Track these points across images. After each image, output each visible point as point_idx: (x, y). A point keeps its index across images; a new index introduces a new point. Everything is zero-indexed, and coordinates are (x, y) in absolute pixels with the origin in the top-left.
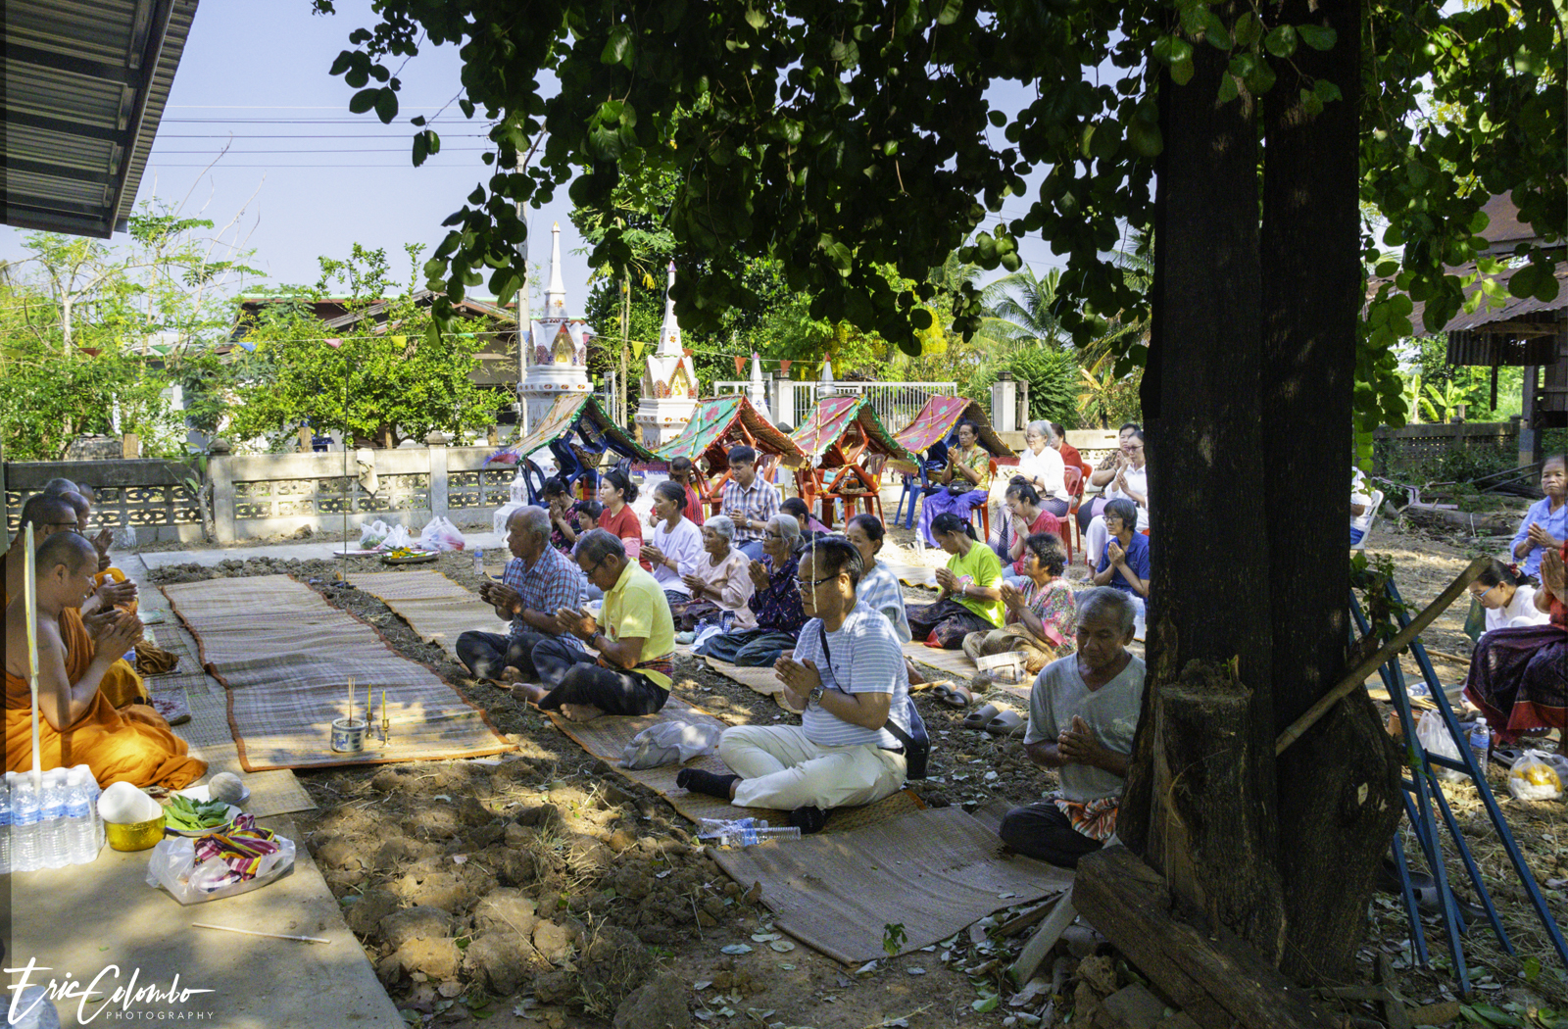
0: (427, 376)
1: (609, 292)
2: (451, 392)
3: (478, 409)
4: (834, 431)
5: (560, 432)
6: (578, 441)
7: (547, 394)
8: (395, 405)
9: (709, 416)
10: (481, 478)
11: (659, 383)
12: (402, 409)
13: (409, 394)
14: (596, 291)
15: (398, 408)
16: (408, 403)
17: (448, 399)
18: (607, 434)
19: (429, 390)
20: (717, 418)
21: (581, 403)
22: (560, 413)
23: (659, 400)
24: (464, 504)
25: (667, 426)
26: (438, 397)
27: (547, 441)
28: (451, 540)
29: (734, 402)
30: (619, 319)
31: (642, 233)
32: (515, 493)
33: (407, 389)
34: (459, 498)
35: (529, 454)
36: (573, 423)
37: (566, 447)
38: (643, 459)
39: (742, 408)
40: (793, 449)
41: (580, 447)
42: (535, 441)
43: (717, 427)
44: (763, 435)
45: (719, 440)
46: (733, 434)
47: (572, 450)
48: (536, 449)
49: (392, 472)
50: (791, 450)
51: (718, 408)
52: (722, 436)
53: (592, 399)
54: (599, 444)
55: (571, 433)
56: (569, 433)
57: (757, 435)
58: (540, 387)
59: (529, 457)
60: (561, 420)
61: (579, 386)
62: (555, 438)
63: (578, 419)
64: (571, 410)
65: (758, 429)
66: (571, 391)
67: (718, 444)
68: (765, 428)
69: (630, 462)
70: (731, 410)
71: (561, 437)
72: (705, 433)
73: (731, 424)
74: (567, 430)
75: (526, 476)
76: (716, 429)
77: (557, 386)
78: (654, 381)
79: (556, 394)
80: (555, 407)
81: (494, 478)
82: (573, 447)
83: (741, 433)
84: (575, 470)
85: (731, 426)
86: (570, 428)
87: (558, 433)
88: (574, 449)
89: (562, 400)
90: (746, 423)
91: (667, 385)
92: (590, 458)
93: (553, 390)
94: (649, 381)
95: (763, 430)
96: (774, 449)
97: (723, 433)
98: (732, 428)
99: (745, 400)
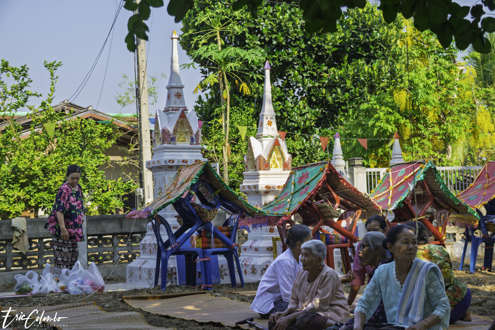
1: (211, 102)
2: (85, 180)
3: (107, 195)
4: (404, 191)
5: (182, 191)
6: (198, 201)
7: (170, 167)
8: (39, 191)
9: (301, 179)
10: (115, 240)
11: (260, 157)
12: (45, 195)
13: (50, 182)
14: (200, 101)
15: (41, 194)
16: (48, 189)
18: (219, 194)
20: (308, 180)
22: (181, 179)
23: (261, 172)
24: (100, 262)
25: (267, 193)
27: (172, 199)
28: (93, 285)
29: (321, 167)
30: (221, 121)
31: (238, 50)
32: (144, 248)
33: (49, 179)
34: (96, 257)
35: (159, 210)
36: (193, 185)
37: (187, 206)
38: (249, 214)
39: (328, 172)
40: (370, 206)
41: (198, 205)
42: (162, 200)
43: (308, 188)
44: (345, 195)
45: (310, 199)
46: (320, 195)
47: (191, 208)
48: (164, 206)
49: (41, 236)
50: (368, 206)
51: (308, 173)
52: (312, 195)
53: (208, 166)
54: (213, 202)
55: (191, 193)
56: (190, 194)
57: (340, 194)
58: (165, 162)
59: (158, 213)
60: (183, 184)
61: (196, 161)
62: (179, 197)
63: (197, 181)
64: (191, 175)
65: (341, 190)
66: (189, 163)
67: (310, 201)
68: (347, 188)
69: (239, 218)
70: (319, 174)
71: (183, 197)
72: (298, 194)
73: (319, 185)
74: (188, 191)
75: (156, 229)
76: (307, 189)
77: (179, 161)
78: (256, 156)
79: (178, 167)
80: (178, 175)
81: (126, 240)
82: (193, 205)
83: (328, 193)
84: (195, 224)
85: (319, 187)
86: (191, 189)
87: (181, 193)
88: (193, 207)
89: (183, 170)
90: (332, 184)
91: (266, 160)
92: (206, 214)
93: (175, 163)
94: (251, 157)
95: (345, 190)
96: (355, 205)
97: (313, 193)
98: (320, 189)
99: (330, 165)
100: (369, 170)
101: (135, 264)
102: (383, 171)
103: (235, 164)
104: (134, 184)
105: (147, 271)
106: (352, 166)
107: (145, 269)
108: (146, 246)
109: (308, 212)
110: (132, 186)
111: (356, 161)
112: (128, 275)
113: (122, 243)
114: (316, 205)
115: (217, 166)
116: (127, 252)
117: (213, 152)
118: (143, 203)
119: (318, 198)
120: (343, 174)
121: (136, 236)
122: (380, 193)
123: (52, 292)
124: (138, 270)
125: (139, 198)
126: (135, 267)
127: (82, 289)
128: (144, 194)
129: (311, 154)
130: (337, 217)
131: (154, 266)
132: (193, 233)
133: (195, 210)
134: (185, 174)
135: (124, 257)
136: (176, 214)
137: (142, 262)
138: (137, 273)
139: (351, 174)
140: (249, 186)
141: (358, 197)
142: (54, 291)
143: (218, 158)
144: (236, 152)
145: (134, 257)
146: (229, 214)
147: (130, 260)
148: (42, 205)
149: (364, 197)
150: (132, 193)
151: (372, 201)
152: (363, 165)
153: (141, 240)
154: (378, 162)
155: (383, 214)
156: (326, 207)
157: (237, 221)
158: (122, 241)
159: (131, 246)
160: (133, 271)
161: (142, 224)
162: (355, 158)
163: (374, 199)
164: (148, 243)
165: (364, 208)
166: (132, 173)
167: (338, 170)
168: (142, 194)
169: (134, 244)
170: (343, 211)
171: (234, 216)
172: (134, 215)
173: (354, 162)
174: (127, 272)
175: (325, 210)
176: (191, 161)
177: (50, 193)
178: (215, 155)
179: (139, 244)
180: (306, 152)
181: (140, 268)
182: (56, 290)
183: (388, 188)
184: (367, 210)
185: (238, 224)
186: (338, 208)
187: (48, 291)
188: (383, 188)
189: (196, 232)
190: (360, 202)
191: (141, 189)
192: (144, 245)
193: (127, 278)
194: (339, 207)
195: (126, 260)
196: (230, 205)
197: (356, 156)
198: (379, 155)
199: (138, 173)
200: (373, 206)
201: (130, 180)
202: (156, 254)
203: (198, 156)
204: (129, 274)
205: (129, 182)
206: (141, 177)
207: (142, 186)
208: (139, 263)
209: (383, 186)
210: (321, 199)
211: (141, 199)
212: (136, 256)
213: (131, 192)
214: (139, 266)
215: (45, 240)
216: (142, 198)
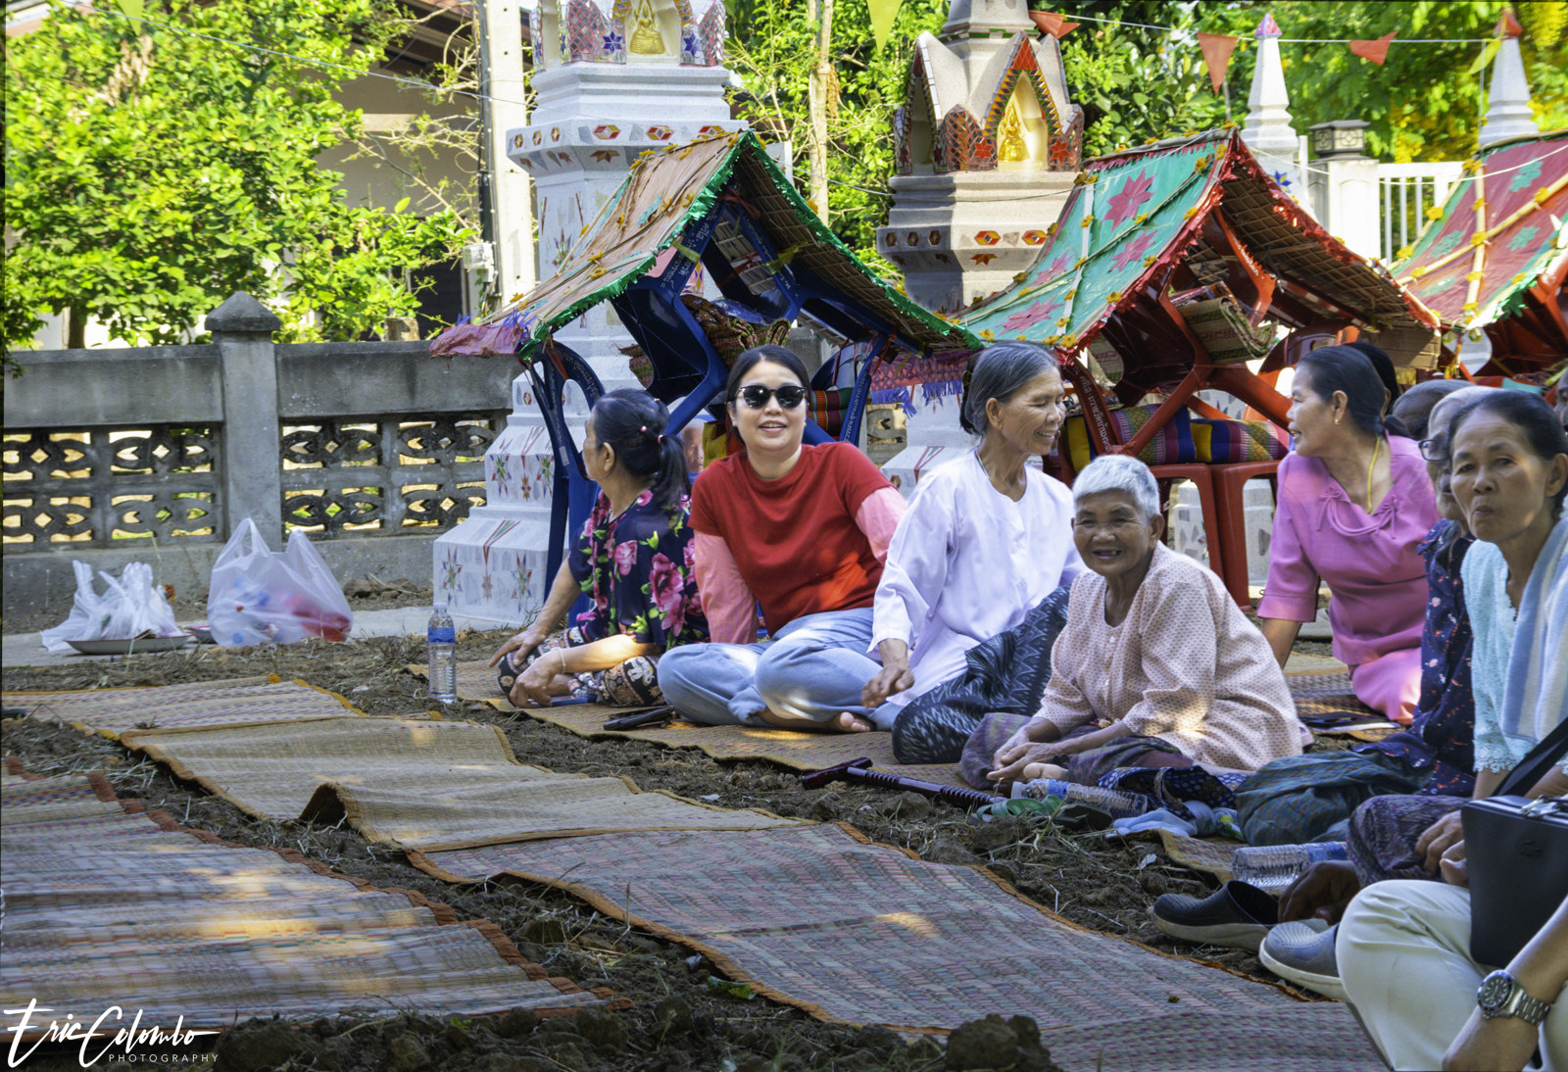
0: (186, 154)
2: (266, 207)
3: (352, 267)
5: (652, 251)
6: (709, 290)
7: (604, 156)
8: (86, 245)
9: (1118, 207)
10: (386, 443)
11: (957, 115)
12: (109, 261)
13: (130, 212)
15: (95, 257)
16: (120, 240)
17: (258, 231)
18: (797, 262)
19: (198, 201)
20: (1147, 209)
21: (715, 164)
22: (646, 203)
23: (959, 177)
24: (332, 525)
25: (983, 259)
26: (224, 222)
27: (612, 282)
28: (304, 612)
29: (1200, 155)
32: (501, 473)
33: (125, 199)
34: (317, 506)
35: (557, 324)
36: (691, 227)
37: (670, 308)
38: (914, 344)
39: (1229, 175)
40: (1394, 310)
41: (713, 305)
42: (573, 285)
43: (1146, 239)
44: (1294, 267)
45: (1153, 282)
46: (1195, 267)
47: (685, 315)
48: (581, 309)
49: (101, 420)
50: (1387, 311)
51: (1150, 180)
52: (1163, 267)
53: (751, 149)
54: (772, 296)
55: (686, 259)
56: (679, 260)
57: (1274, 265)
58: (583, 133)
59: (558, 337)
60: (652, 220)
61: (705, 129)
62: (637, 275)
63: (710, 211)
64: (684, 188)
65: (1281, 245)
66: (677, 141)
67: (1152, 293)
68: (1302, 241)
69: (872, 356)
70: (1191, 185)
71: (655, 272)
72: (1107, 262)
73: (1192, 227)
74: (672, 252)
75: (549, 400)
76: (1142, 244)
77: (636, 131)
78: (940, 114)
79: (632, 154)
80: (633, 185)
81: (430, 443)
82: (695, 305)
83: (1225, 258)
84: (700, 379)
85: (1192, 234)
86: (684, 243)
87: (647, 255)
88: (694, 311)
89: (652, 164)
90: (1242, 223)
91: (982, 127)
92: (744, 339)
93: (622, 140)
94: (922, 118)
95: (1296, 249)
96: (1334, 309)
97: (1166, 260)
98: (1194, 242)
99: (1237, 148)
100: (1388, 171)
101: (465, 534)
102: (1446, 174)
103: (857, 148)
104: (459, 227)
105: (514, 566)
106: (1321, 155)
107: (506, 554)
108: (510, 467)
109: (1145, 336)
110: (450, 230)
111: (1337, 134)
112: (438, 577)
113: (415, 453)
114: (1180, 310)
115: (783, 155)
116: (433, 487)
117: (768, 102)
118: (493, 300)
119: (1183, 278)
120: (1286, 183)
121: (469, 427)
122: (1433, 261)
123: (148, 636)
124: (478, 559)
125: (479, 282)
126: (464, 548)
127: (263, 627)
128: (497, 265)
129: (1160, 108)
130: (1259, 355)
131: (543, 544)
132: (693, 415)
133: (703, 324)
134: (663, 181)
135: (422, 510)
136: (628, 339)
137: (494, 529)
138: (474, 569)
139: (1319, 183)
140: (912, 235)
141: (1348, 274)
142: (156, 630)
143: (790, 123)
144: (860, 102)
145: (462, 509)
146: (833, 341)
147: (448, 521)
148: (98, 302)
149: (1369, 275)
150: (450, 262)
151: (1403, 289)
152: (1367, 152)
153: (487, 442)
154: (1429, 139)
155: (1446, 345)
156: (1217, 315)
157: (866, 370)
158: (414, 444)
159: (452, 466)
160: (459, 561)
161: (491, 381)
162: (1336, 123)
163: (1410, 283)
164: (515, 452)
165: (1367, 320)
166: (450, 180)
167: (1268, 166)
168: (489, 265)
169: (460, 459)
170: (1283, 332)
171: (850, 352)
172: (461, 343)
173: (1332, 140)
174: (437, 566)
175: (1214, 326)
176: (685, 130)
177: (130, 253)
178: (779, 111)
179: (482, 459)
180: (1140, 99)
181: (487, 550)
182: (163, 629)
183: (1466, 239)
184: (1381, 327)
185: (868, 380)
186: (1266, 318)
187: (134, 632)
188: (1448, 241)
189: (703, 412)
190: (1355, 297)
191: (487, 246)
192: (502, 462)
193: (436, 589)
194: (1269, 316)
195: (430, 520)
196: (838, 306)
197: (1339, 117)
198: (1433, 110)
199: (474, 182)
200: (1406, 309)
201: (442, 208)
202: (549, 498)
203: (713, 110)
204: (446, 574)
205: (438, 215)
206: (485, 194)
207: (488, 234)
208: (482, 531)
209: (1447, 232)
210: (1198, 285)
211: (486, 284)
212: (471, 504)
213: (446, 256)
214: (481, 543)
215: (115, 437)
216: (491, 279)
